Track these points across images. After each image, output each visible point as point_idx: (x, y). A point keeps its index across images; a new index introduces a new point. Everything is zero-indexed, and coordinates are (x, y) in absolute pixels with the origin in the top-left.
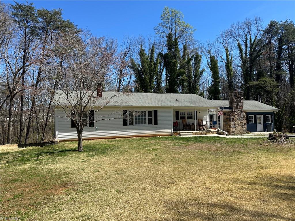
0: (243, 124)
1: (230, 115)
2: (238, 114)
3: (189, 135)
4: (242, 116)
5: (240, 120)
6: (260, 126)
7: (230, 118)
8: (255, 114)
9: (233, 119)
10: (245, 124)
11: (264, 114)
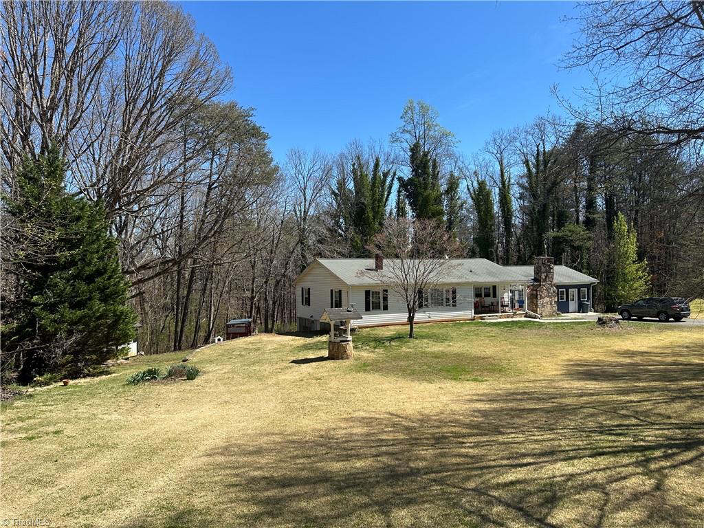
0: (553, 303)
1: (537, 291)
2: (547, 289)
3: (494, 319)
4: (552, 291)
5: (549, 296)
6: (573, 305)
7: (537, 295)
8: (567, 287)
9: (541, 296)
10: (555, 302)
11: (579, 287)
